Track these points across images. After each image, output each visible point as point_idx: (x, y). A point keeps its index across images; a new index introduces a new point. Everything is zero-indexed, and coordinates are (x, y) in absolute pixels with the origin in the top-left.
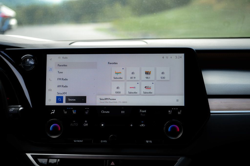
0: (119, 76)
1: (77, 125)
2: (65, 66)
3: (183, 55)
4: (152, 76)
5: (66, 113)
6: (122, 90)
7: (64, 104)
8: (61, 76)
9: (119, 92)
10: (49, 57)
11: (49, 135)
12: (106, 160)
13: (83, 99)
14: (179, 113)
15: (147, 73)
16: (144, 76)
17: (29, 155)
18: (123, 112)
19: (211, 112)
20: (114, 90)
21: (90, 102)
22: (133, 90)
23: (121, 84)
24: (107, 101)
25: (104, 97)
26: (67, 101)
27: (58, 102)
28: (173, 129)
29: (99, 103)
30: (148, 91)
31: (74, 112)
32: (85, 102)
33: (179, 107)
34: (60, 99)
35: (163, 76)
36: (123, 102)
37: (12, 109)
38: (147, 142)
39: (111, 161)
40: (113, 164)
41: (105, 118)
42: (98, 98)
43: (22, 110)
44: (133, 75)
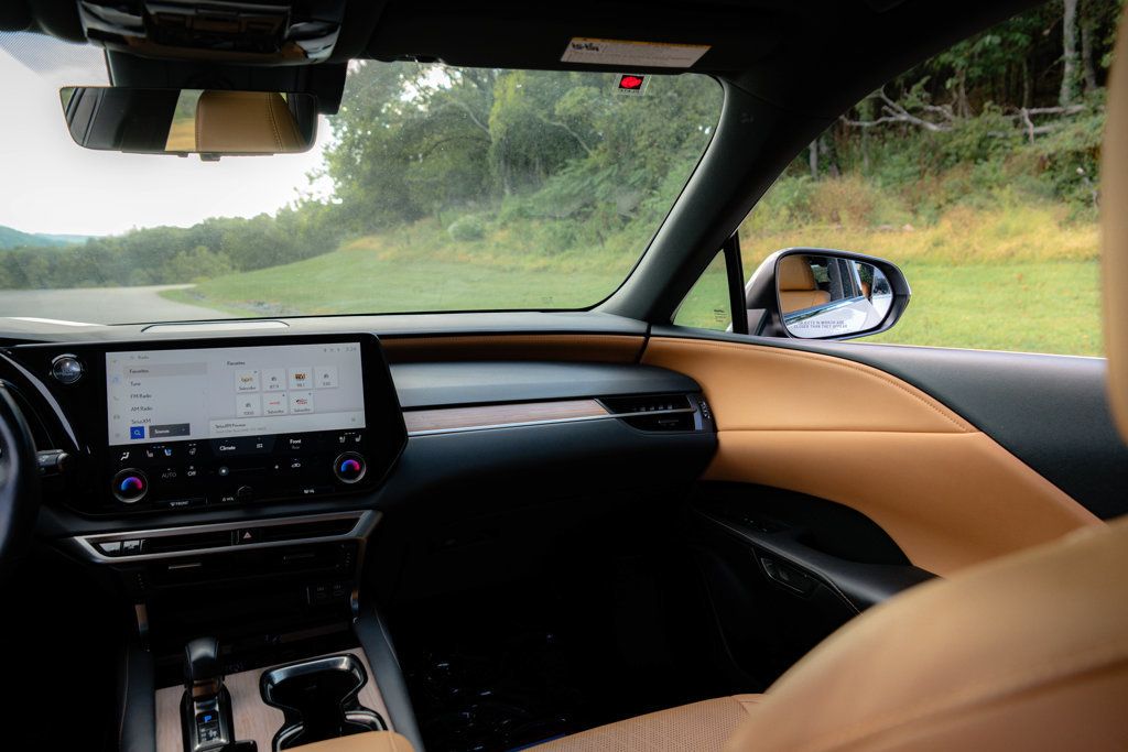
0: (247, 385)
1: (174, 475)
2: (143, 371)
3: (357, 345)
4: (307, 382)
5: (151, 455)
6: (256, 408)
7: (147, 439)
8: (136, 390)
9: (252, 413)
10: (109, 355)
11: (120, 499)
12: (235, 531)
13: (185, 429)
14: (358, 440)
15: (298, 377)
16: (294, 382)
17: (82, 540)
18: (259, 446)
19: (409, 433)
20: (241, 410)
21: (196, 434)
22: (275, 408)
23: (254, 399)
24: (229, 428)
25: (223, 423)
26: (152, 434)
27: (133, 437)
28: (350, 467)
29: (214, 434)
30: (302, 407)
31: (168, 453)
32: (187, 433)
33: (358, 431)
34: (137, 432)
35: (327, 380)
36: (260, 429)
37: (44, 458)
38: (306, 492)
39: (243, 531)
40: (247, 536)
41: (227, 459)
42: (213, 424)
43: (64, 459)
44: (274, 383)
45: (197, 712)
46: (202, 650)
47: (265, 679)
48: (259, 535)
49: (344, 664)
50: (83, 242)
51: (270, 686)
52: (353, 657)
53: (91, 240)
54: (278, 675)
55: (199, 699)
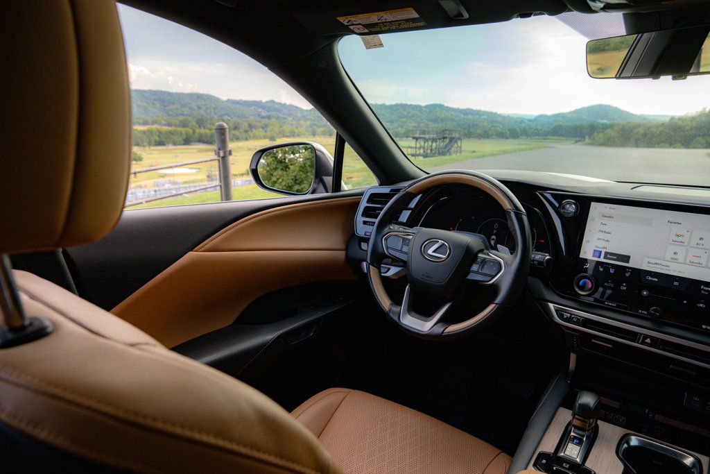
0: (680, 239)
1: (612, 286)
2: (611, 217)
5: (601, 269)
6: (680, 257)
7: (602, 259)
8: (604, 228)
9: (676, 259)
10: (593, 204)
11: (577, 289)
12: (641, 334)
13: (626, 258)
17: (551, 305)
18: (676, 283)
20: (669, 255)
21: (631, 264)
22: (696, 260)
23: (681, 251)
24: (657, 266)
25: (653, 261)
26: (605, 257)
27: (594, 256)
29: (645, 267)
31: (612, 271)
32: (628, 262)
34: (597, 253)
36: (679, 272)
37: (538, 256)
38: (704, 327)
39: (646, 337)
40: (648, 341)
41: (650, 286)
42: (646, 260)
43: (548, 260)
44: (701, 242)
45: (572, 434)
46: (588, 399)
47: (626, 438)
48: (656, 342)
49: (689, 461)
50: (667, 120)
51: (626, 445)
52: (698, 460)
53: (672, 118)
54: (634, 441)
55: (576, 427)
